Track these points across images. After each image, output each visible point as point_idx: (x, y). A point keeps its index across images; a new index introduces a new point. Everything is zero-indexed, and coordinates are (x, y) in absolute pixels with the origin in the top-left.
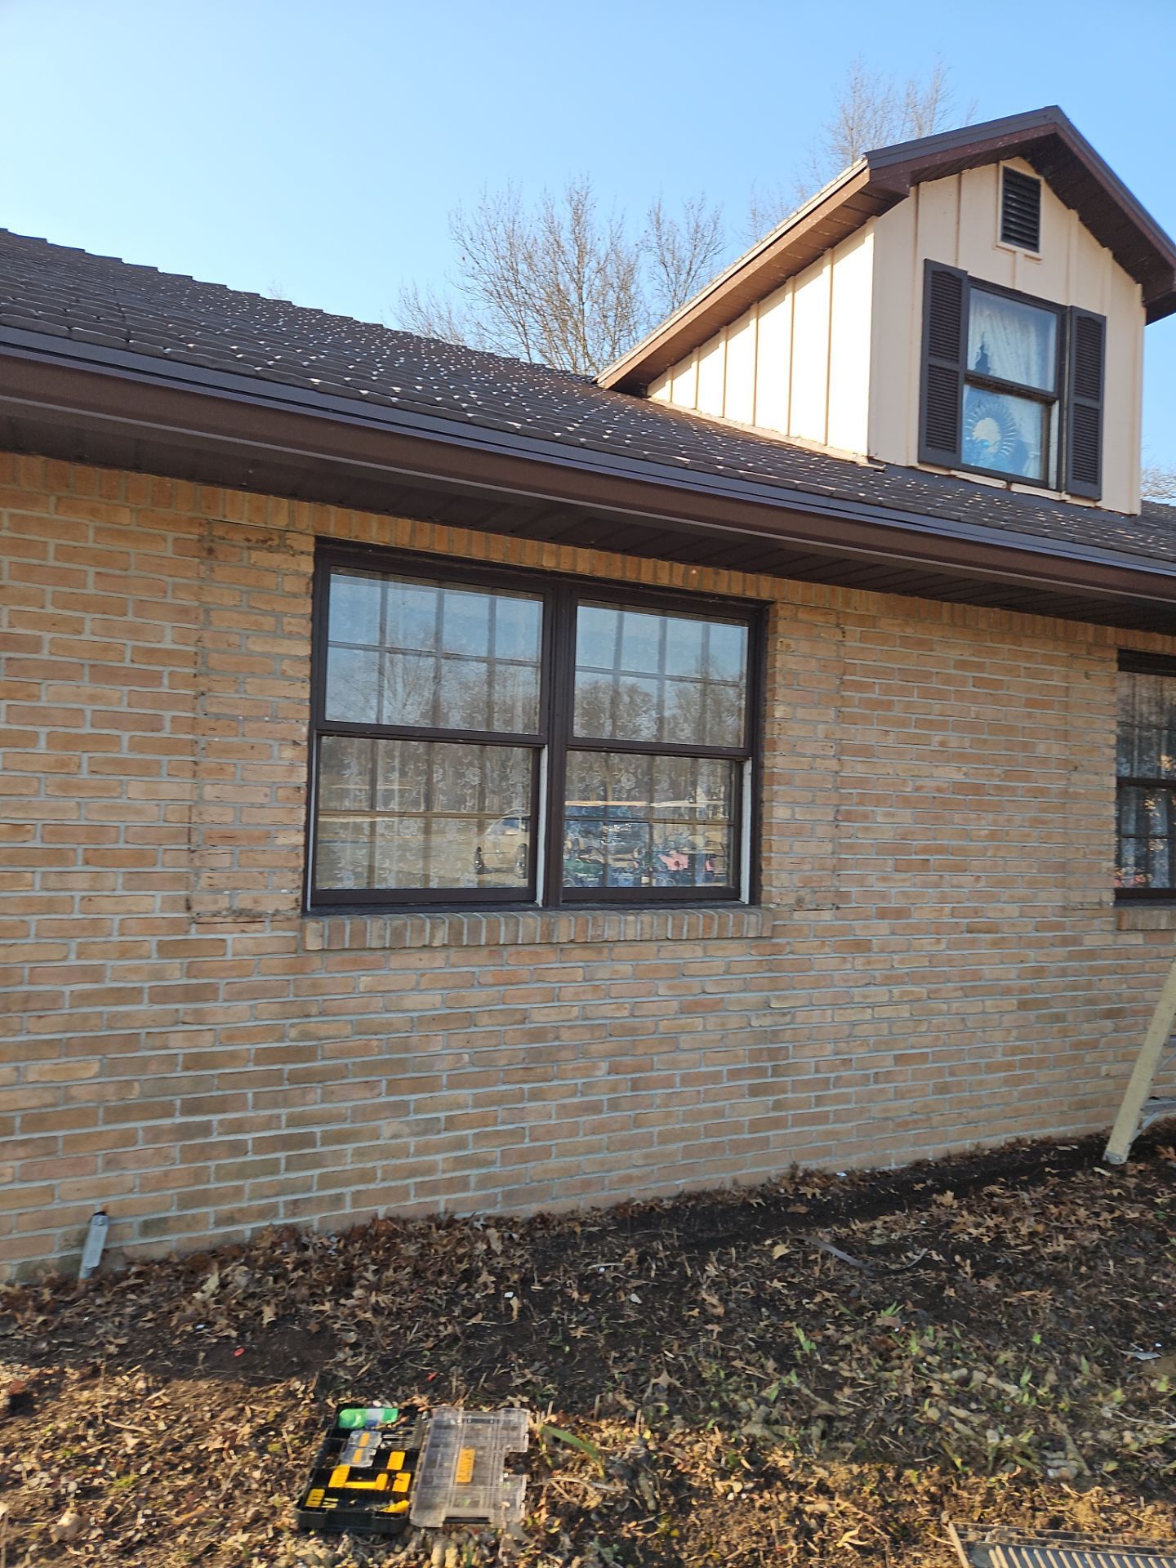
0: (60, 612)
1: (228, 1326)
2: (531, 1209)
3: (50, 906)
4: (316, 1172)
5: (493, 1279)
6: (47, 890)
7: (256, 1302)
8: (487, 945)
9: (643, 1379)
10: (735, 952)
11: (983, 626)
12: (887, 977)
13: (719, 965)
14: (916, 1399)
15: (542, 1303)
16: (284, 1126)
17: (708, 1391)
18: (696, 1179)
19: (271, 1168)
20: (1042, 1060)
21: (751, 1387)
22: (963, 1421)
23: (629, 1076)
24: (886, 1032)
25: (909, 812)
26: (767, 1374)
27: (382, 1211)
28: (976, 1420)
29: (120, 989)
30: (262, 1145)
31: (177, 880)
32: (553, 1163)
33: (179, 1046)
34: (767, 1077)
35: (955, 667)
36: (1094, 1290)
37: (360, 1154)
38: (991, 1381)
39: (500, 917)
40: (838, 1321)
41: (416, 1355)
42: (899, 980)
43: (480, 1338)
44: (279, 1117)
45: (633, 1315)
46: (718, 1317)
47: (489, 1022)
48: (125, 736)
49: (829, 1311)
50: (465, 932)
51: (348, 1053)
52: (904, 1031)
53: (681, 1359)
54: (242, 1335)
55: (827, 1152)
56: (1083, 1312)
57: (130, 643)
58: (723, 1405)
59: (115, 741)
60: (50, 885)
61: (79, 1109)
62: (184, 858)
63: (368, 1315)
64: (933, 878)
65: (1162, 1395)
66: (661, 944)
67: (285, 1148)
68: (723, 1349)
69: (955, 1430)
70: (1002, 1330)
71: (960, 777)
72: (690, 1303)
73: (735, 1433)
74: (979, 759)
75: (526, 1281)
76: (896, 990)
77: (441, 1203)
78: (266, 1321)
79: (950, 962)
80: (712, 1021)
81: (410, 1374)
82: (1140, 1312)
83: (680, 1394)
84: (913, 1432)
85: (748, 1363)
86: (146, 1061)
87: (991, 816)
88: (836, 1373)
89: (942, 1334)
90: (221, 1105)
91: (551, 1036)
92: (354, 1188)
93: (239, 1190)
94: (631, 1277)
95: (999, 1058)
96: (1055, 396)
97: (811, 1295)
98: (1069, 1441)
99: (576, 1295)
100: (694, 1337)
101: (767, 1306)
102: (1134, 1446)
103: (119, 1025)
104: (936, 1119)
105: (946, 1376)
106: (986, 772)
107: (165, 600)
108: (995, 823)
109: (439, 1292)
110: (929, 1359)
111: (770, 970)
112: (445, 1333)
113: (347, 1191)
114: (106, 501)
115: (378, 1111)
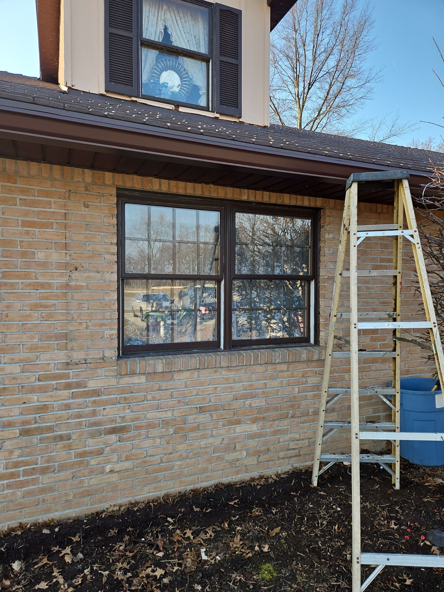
20: (47, 468)
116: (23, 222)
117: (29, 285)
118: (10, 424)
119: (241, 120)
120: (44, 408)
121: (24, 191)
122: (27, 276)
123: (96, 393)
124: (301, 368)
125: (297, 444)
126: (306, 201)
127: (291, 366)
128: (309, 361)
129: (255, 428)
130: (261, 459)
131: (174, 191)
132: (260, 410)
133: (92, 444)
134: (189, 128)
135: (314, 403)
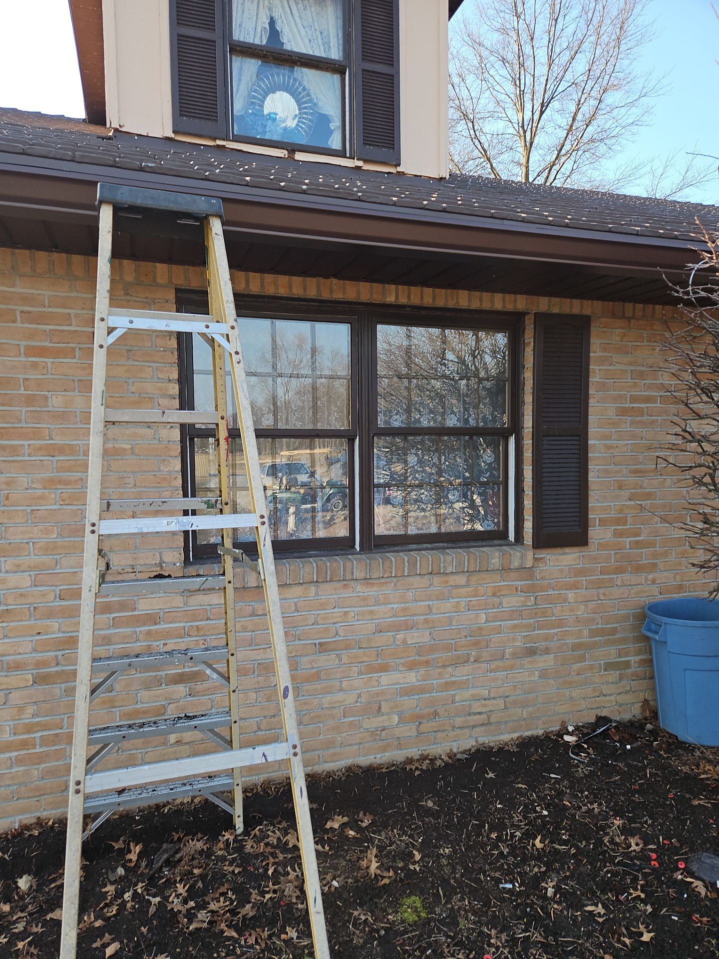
95: (7, 737)
96: (346, 64)
117: (40, 448)
118: (18, 666)
119: (399, 169)
120: (67, 642)
121: (26, 299)
122: (36, 434)
123: (152, 619)
124: (491, 582)
125: (485, 706)
126: (498, 302)
127: (474, 579)
128: (505, 569)
129: (412, 678)
130: (423, 728)
132: (420, 650)
133: (147, 699)
134: (283, 184)
135: (514, 639)
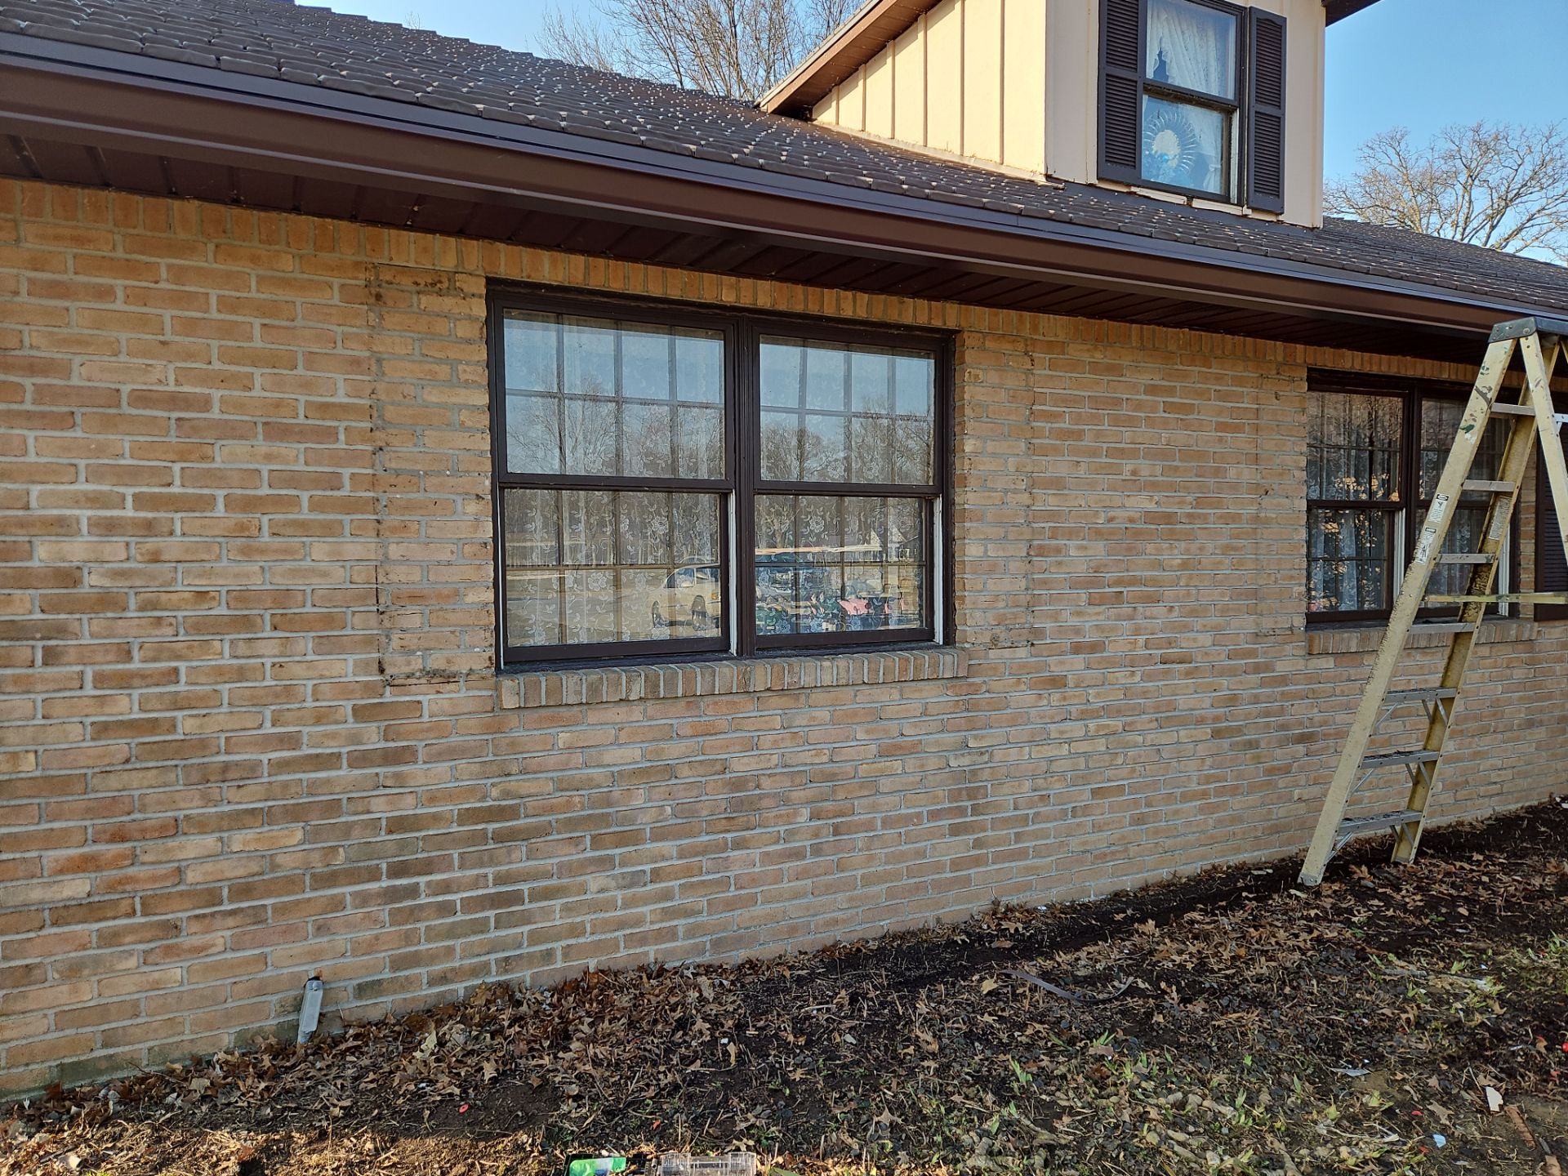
0: (227, 367)
1: (450, 1084)
2: (740, 955)
3: (241, 674)
4: (526, 929)
5: (708, 1025)
6: (236, 657)
7: (475, 1059)
8: (684, 696)
9: (864, 1118)
10: (932, 694)
11: (1172, 347)
12: (1083, 712)
13: (916, 707)
14: (1134, 1125)
15: (759, 1047)
16: (491, 885)
17: (930, 1127)
18: (900, 919)
19: (481, 927)
20: (1236, 787)
21: (972, 1121)
22: (1182, 1144)
23: (831, 821)
24: (1083, 766)
25: (1101, 544)
26: (987, 1108)
27: (592, 965)
28: (1195, 1143)
29: (318, 756)
30: (470, 905)
31: (368, 642)
32: (759, 910)
33: (381, 809)
34: (966, 816)
35: (1145, 393)
36: (1300, 1010)
37: (567, 909)
38: (1206, 1103)
39: (696, 668)
40: (1050, 1052)
41: (637, 1104)
42: (1094, 714)
43: (701, 1085)
44: (486, 876)
45: (850, 1057)
46: (933, 1054)
47: (690, 773)
48: (305, 496)
49: (1042, 1043)
50: (662, 684)
51: (551, 810)
52: (1102, 764)
53: (901, 1096)
54: (465, 1091)
55: (1028, 887)
56: (1291, 1031)
57: (302, 398)
58: (946, 1139)
59: (294, 502)
60: (240, 652)
61: (285, 876)
62: (374, 619)
63: (588, 1067)
64: (1126, 609)
65: (1374, 1110)
66: (857, 688)
67: (493, 906)
68: (941, 1085)
69: (1174, 1152)
70: (1212, 1052)
71: (1152, 507)
72: (905, 1041)
73: (960, 1166)
74: (1172, 487)
75: (740, 1027)
76: (1092, 725)
77: (651, 953)
78: (487, 1078)
79: (1145, 693)
80: (911, 763)
81: (634, 1123)
82: (1347, 1029)
83: (903, 1131)
84: (1134, 1157)
85: (967, 1097)
86: (348, 828)
87: (1183, 545)
88: (1054, 1102)
89: (1154, 1060)
90: (427, 867)
91: (752, 785)
92: (564, 943)
93: (450, 951)
94: (844, 1018)
95: (1194, 786)
96: (1236, 104)
97: (1022, 1027)
98: (1287, 1158)
99: (791, 1038)
100: (912, 1073)
101: (979, 1040)
102: (1351, 1161)
103: (320, 791)
104: (1133, 850)
105: (1162, 1101)
106: (1177, 500)
107: (335, 351)
108: (1187, 552)
109: (656, 1041)
110: (1144, 1084)
111: (968, 710)
112: (666, 1081)
113: (558, 946)
114: (268, 247)
115: (583, 867)
116: (1218, 423)
117: (1221, 517)
118: (1201, 721)
119: (1281, 218)
120: (1232, 700)
122: (1218, 504)
123: (1283, 680)
124: (1506, 653)
125: (1499, 775)
127: (1494, 650)
128: (1518, 641)
130: (1458, 796)
131: (1367, 369)
133: (1281, 756)
135: (1520, 712)
